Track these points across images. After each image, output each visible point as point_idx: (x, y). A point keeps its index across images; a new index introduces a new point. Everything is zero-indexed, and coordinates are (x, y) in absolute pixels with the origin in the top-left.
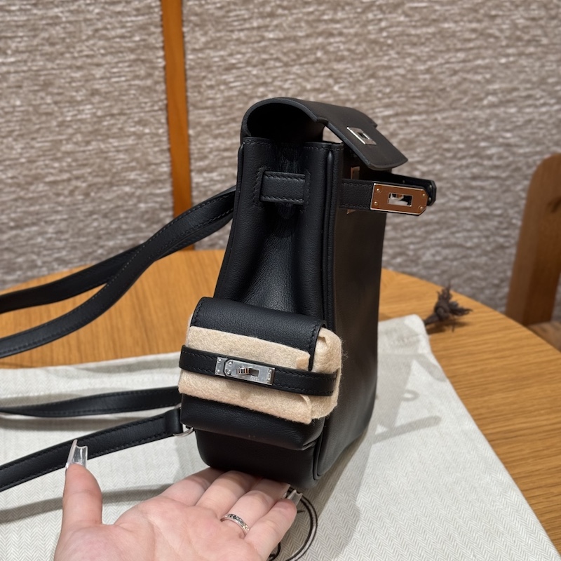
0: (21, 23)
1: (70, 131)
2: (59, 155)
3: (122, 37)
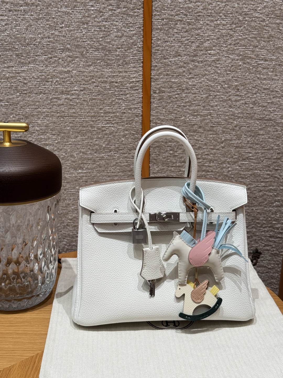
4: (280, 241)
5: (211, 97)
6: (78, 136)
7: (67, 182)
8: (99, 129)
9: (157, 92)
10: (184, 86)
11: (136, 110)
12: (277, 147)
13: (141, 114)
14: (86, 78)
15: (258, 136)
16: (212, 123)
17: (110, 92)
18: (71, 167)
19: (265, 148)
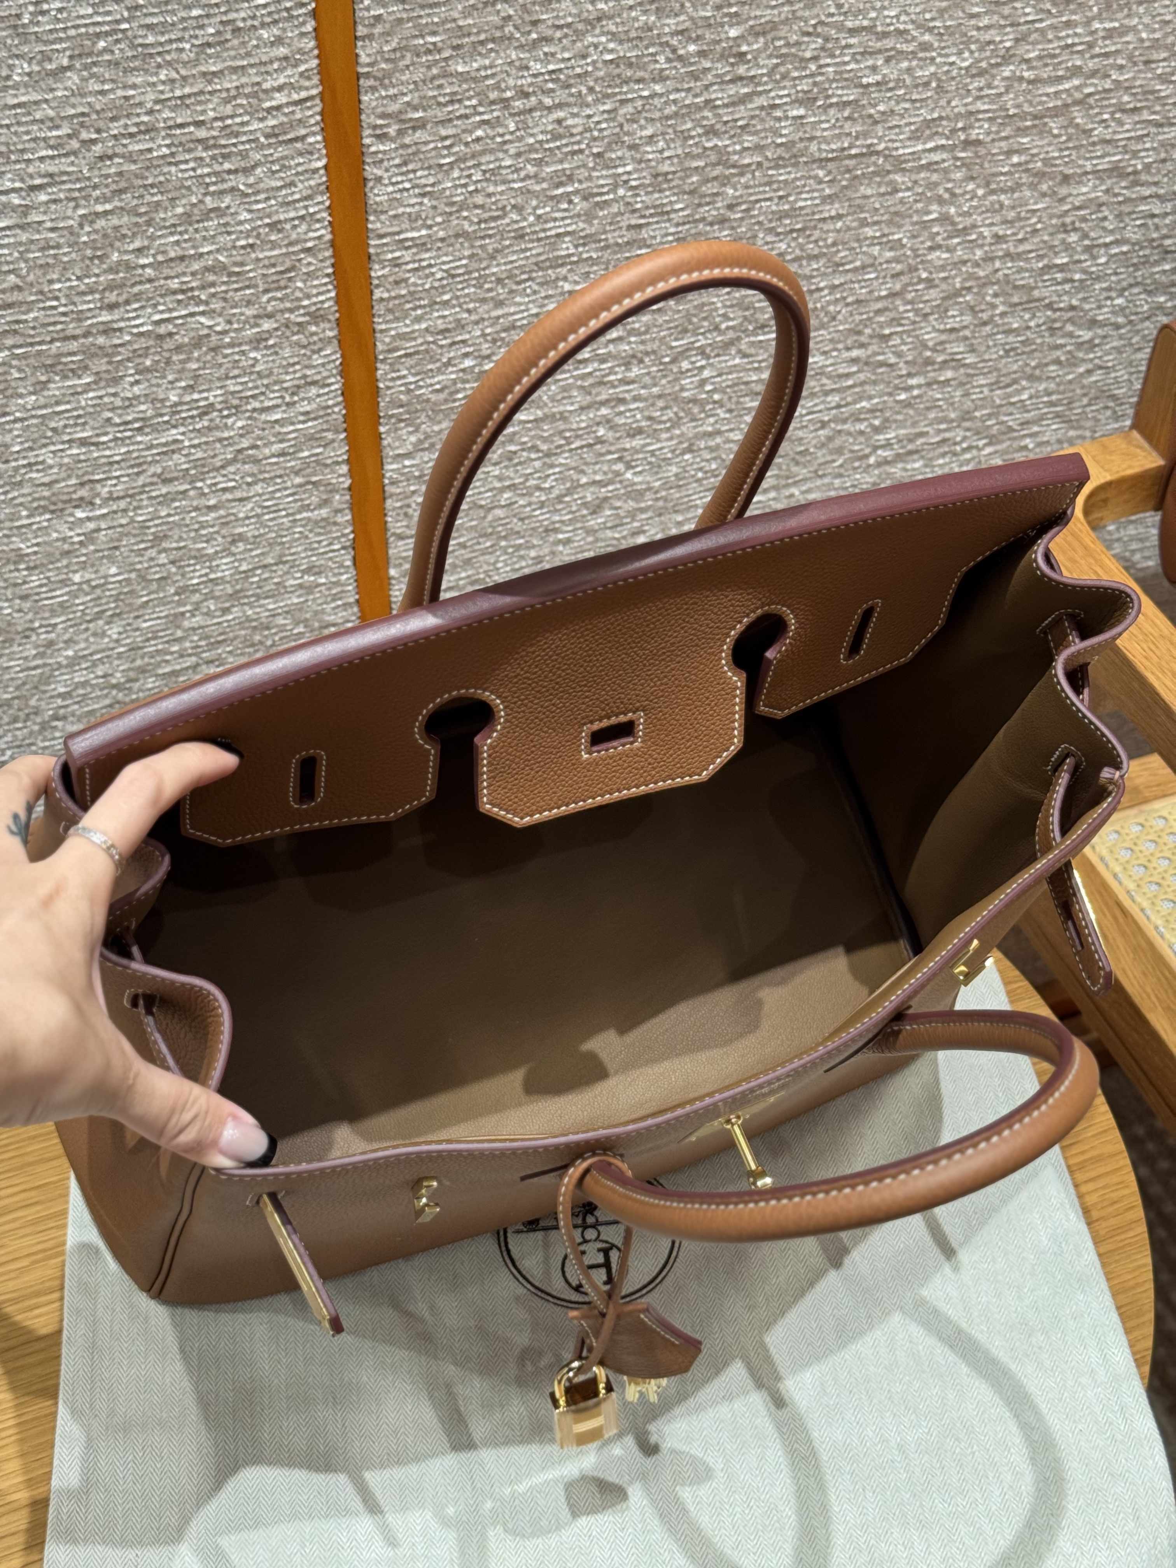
0: (117, 458)
1: (197, 597)
2: (179, 633)
3: (282, 454)
5: (629, 109)
6: (49, 381)
7: (27, 569)
8: (141, 334)
9: (392, 131)
10: (511, 82)
11: (304, 227)
12: (889, 254)
13: (329, 237)
14: (50, 129)
15: (820, 225)
16: (634, 211)
17: (173, 169)
18: (36, 508)
19: (847, 267)
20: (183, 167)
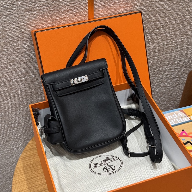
4: (176, 70)
11: (84, 13)
12: (179, 16)
13: (88, 14)
15: (168, 12)
19: (172, 19)
20: (65, 3)
